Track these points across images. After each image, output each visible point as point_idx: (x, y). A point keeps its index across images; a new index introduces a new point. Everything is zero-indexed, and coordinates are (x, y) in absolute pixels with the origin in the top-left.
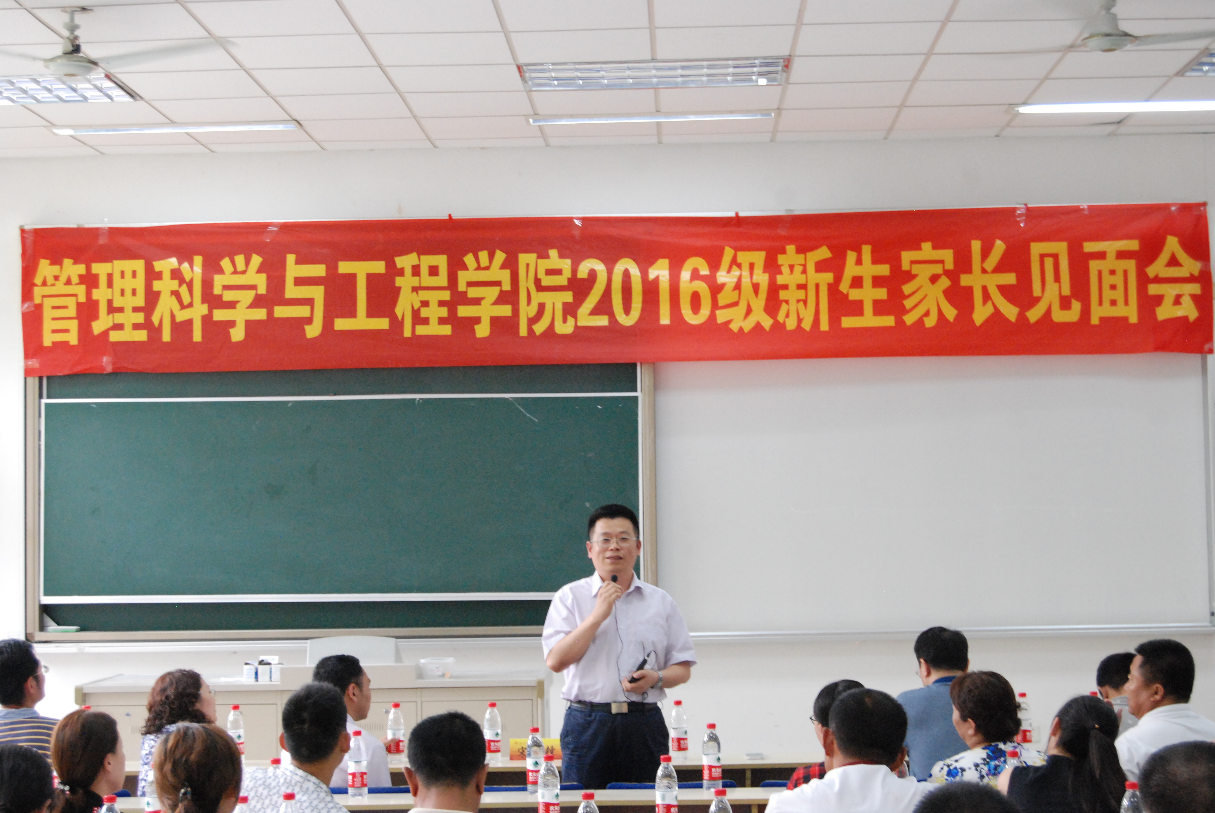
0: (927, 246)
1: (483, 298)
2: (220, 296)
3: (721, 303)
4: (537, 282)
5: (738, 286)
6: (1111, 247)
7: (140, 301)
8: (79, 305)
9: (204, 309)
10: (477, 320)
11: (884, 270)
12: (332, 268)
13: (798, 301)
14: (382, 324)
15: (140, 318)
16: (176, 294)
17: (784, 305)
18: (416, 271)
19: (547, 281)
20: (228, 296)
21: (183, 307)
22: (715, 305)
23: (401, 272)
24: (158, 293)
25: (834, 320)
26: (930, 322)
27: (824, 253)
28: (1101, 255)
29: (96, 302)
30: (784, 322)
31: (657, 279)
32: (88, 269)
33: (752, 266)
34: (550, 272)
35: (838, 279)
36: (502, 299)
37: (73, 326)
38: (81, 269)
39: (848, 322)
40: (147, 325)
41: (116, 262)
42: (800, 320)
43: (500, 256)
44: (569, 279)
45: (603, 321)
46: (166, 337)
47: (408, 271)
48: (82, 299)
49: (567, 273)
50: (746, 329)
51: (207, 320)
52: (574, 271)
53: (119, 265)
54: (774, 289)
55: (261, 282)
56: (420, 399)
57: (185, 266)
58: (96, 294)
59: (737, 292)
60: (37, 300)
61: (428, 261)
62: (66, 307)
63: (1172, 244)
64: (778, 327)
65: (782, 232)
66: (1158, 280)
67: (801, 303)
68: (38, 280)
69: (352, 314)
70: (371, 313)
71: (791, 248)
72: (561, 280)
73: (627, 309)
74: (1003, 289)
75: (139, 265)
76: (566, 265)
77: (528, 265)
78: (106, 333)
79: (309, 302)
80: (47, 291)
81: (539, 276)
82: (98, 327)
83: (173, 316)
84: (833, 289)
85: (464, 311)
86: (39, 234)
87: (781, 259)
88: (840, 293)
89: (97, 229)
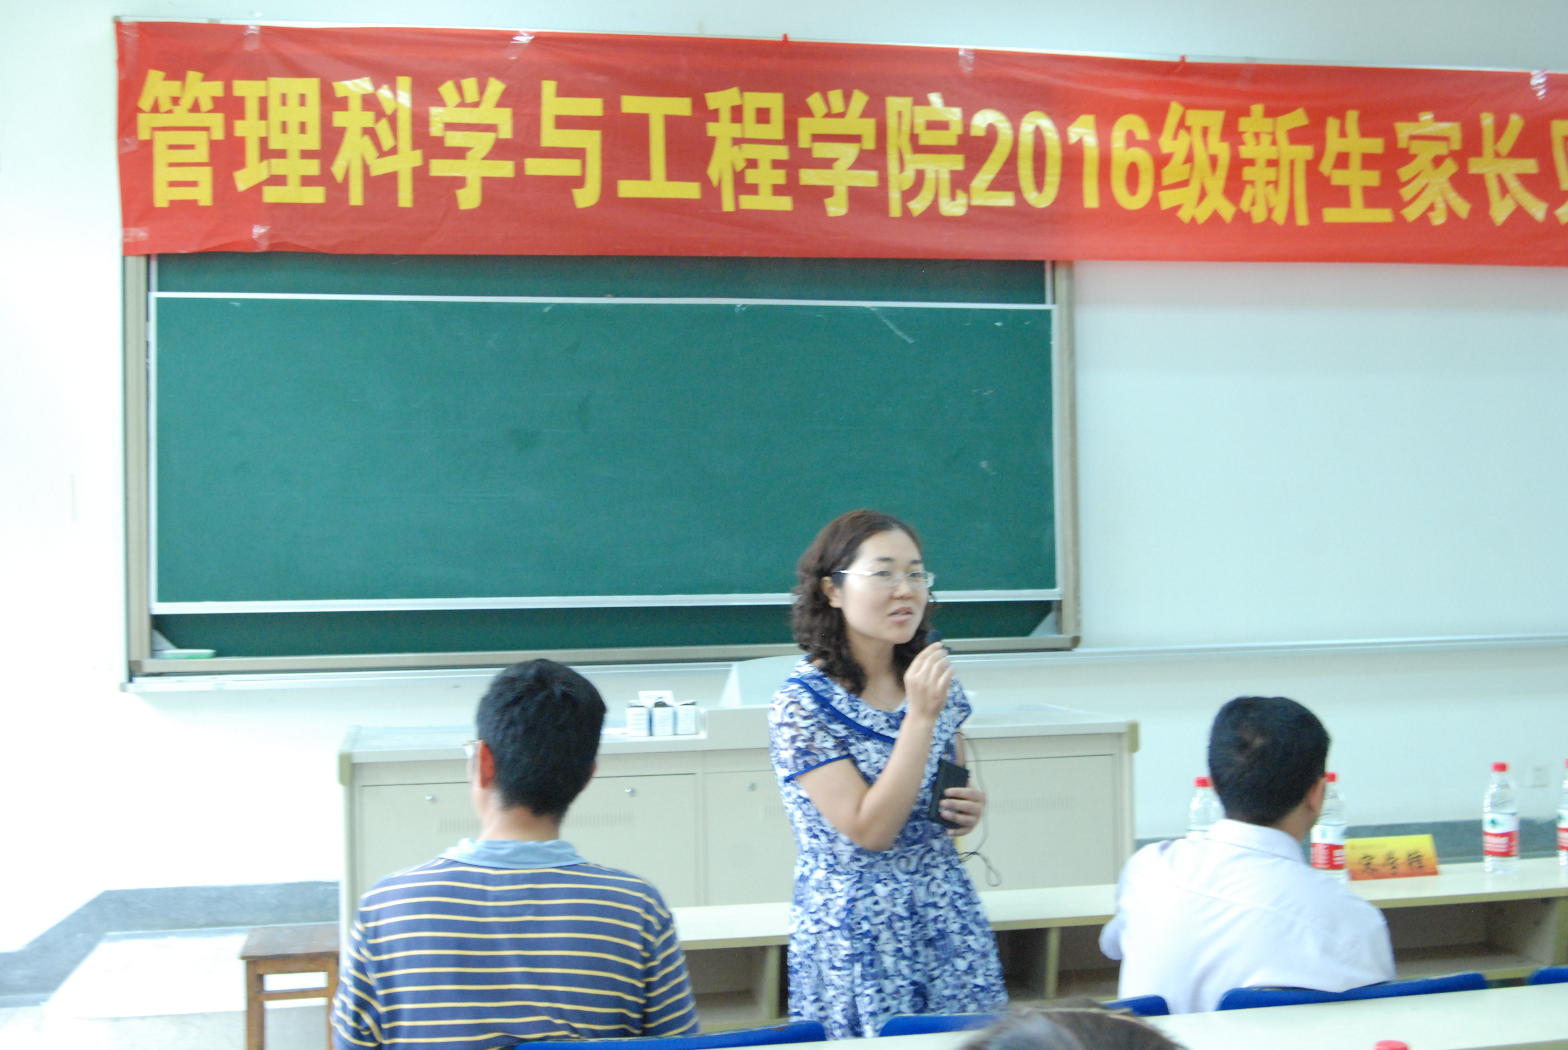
0: (1426, 117)
1: (835, 160)
2: (442, 139)
3: (1167, 180)
4: (914, 138)
5: (1189, 159)
7: (313, 141)
8: (214, 145)
9: (416, 158)
10: (828, 191)
11: (1376, 145)
12: (612, 105)
13: (1268, 183)
14: (690, 190)
15: (313, 167)
16: (370, 132)
17: (1249, 187)
18: (737, 114)
19: (928, 138)
20: (454, 139)
22: (1158, 186)
23: (714, 115)
24: (341, 131)
25: (1315, 212)
26: (1438, 218)
27: (1298, 118)
29: (242, 141)
30: (1250, 211)
31: (1080, 142)
32: (228, 88)
33: (1205, 131)
34: (932, 125)
35: (1319, 155)
36: (863, 162)
37: (205, 176)
38: (216, 88)
39: (1332, 215)
40: (325, 179)
41: (272, 80)
42: (1270, 211)
43: (860, 99)
44: (958, 136)
45: (1006, 200)
46: (356, 197)
47: (725, 115)
48: (218, 134)
49: (957, 129)
50: (1201, 219)
51: (420, 175)
52: (967, 125)
53: (278, 85)
54: (1238, 164)
55: (504, 119)
56: (744, 306)
57: (384, 93)
58: (241, 128)
59: (1188, 166)
60: (144, 134)
61: (754, 100)
62: (191, 147)
64: (1242, 217)
65: (1240, 86)
67: (1271, 187)
68: (145, 103)
69: (645, 174)
70: (673, 174)
71: (1257, 109)
72: (949, 138)
73: (1039, 184)
74: (1525, 179)
75: (311, 86)
76: (954, 115)
77: (900, 114)
78: (257, 189)
79: (578, 154)
80: (160, 120)
81: (917, 131)
82: (244, 180)
83: (366, 168)
84: (1312, 167)
85: (809, 177)
86: (146, 29)
87: (1244, 124)
88: (1321, 175)
89: (243, 28)
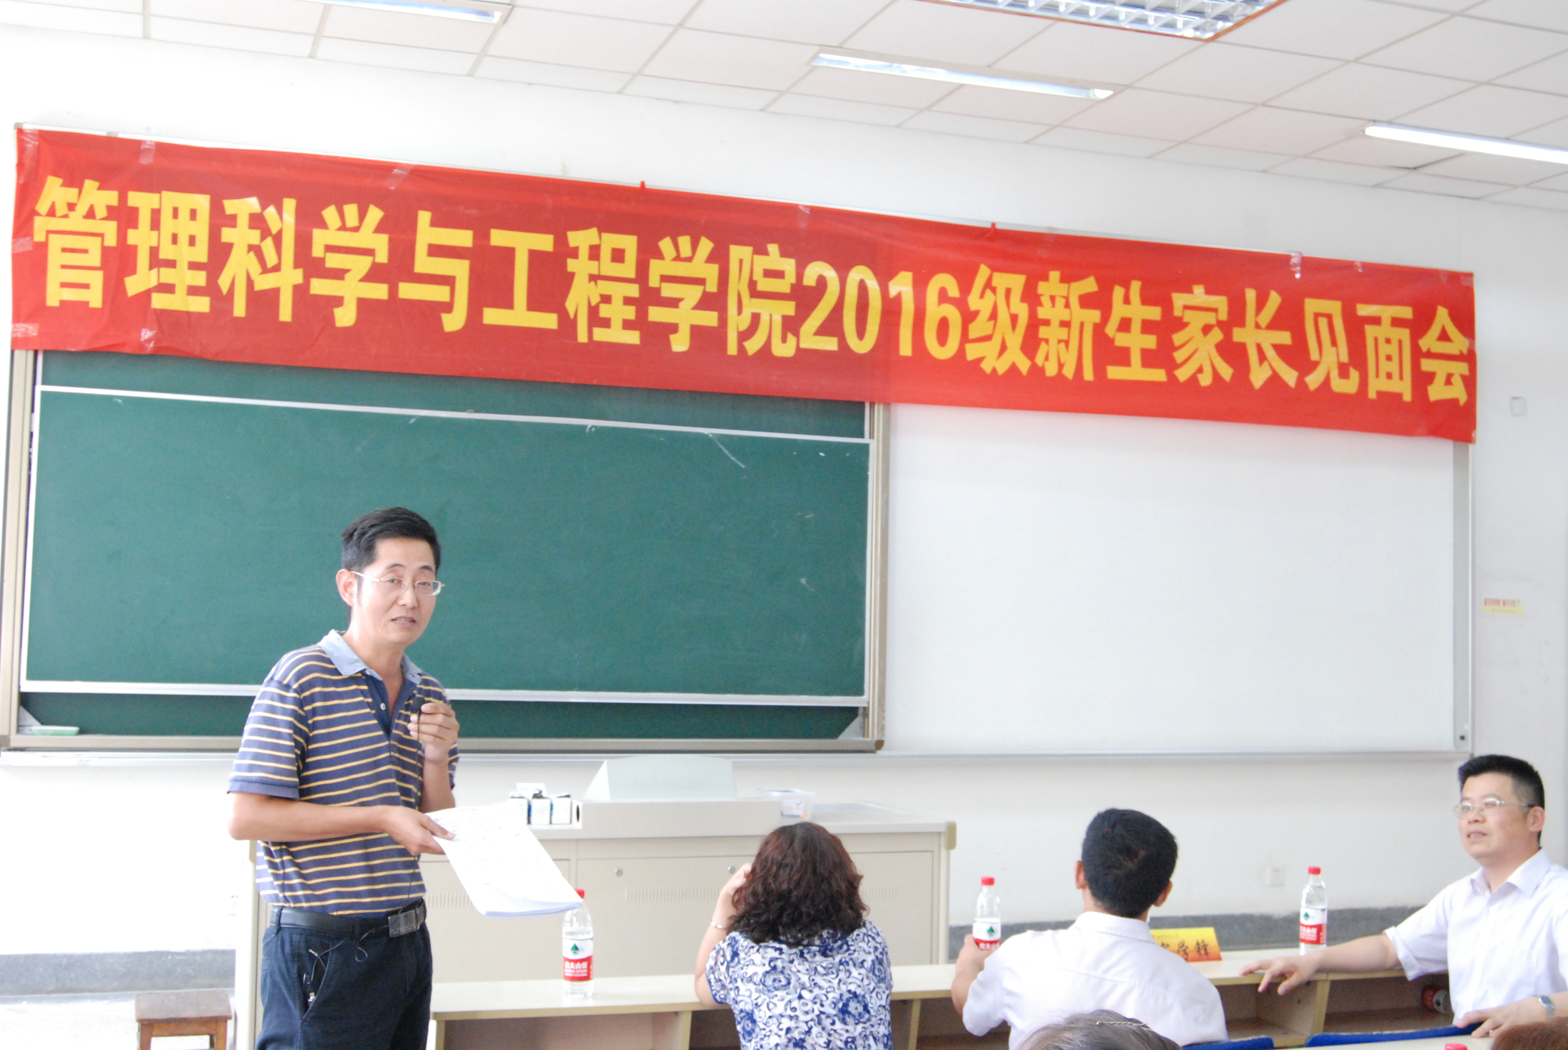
0: (1199, 290)
1: (681, 300)
2: (323, 260)
3: (972, 335)
4: (752, 284)
5: (994, 316)
6: (1387, 312)
7: (201, 254)
8: (106, 251)
9: (298, 276)
10: (673, 328)
11: (1154, 313)
12: (481, 236)
14: (548, 321)
15: (200, 278)
16: (256, 250)
17: (1043, 344)
18: (595, 253)
19: (764, 285)
20: (334, 261)
21: (265, 270)
22: (965, 338)
23: (574, 253)
24: (229, 246)
25: (1099, 369)
26: (1205, 380)
27: (1089, 285)
28: (1376, 321)
29: (134, 248)
30: (1043, 365)
31: (899, 297)
32: (123, 198)
33: (1008, 292)
34: (769, 274)
35: (1105, 319)
36: (707, 302)
37: (96, 279)
38: (111, 197)
39: (1114, 372)
41: (165, 194)
42: (1061, 366)
43: (706, 246)
44: (792, 285)
45: (830, 344)
46: (239, 309)
47: (584, 253)
48: (111, 241)
49: (791, 277)
50: (1001, 371)
51: (301, 291)
52: (800, 276)
53: (170, 199)
54: (1035, 323)
55: (381, 245)
56: (593, 427)
57: (271, 212)
58: (133, 237)
59: (992, 322)
60: (39, 237)
61: (611, 241)
62: (85, 251)
63: (1442, 316)
64: (1037, 371)
65: (1042, 253)
66: (1430, 355)
67: (1063, 345)
68: (42, 207)
69: (507, 303)
70: (534, 305)
71: (1055, 275)
72: (783, 286)
73: (861, 333)
74: (1279, 349)
75: (202, 202)
76: (789, 266)
77: (741, 261)
78: (146, 295)
79: (448, 281)
80: (55, 224)
81: (755, 278)
82: (134, 285)
83: (250, 282)
84: (1099, 329)
85: (656, 314)
86: (47, 138)
87: (1043, 288)
88: (1107, 336)
89: (138, 143)
